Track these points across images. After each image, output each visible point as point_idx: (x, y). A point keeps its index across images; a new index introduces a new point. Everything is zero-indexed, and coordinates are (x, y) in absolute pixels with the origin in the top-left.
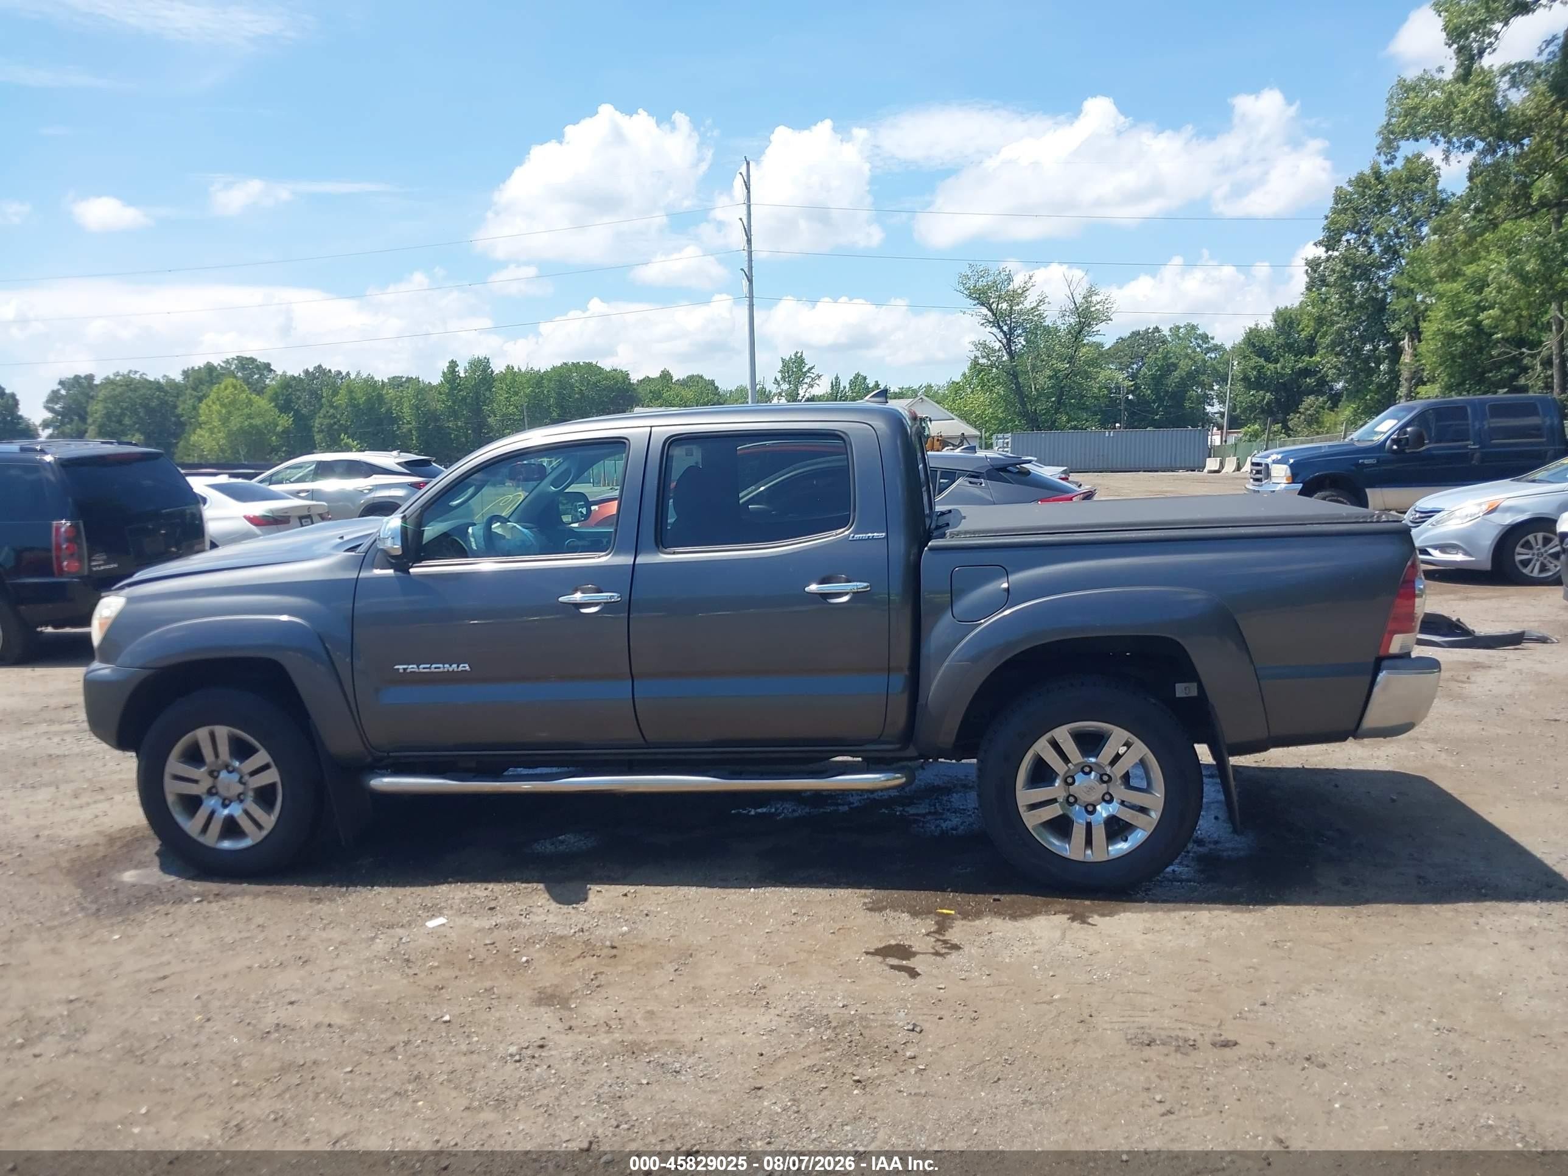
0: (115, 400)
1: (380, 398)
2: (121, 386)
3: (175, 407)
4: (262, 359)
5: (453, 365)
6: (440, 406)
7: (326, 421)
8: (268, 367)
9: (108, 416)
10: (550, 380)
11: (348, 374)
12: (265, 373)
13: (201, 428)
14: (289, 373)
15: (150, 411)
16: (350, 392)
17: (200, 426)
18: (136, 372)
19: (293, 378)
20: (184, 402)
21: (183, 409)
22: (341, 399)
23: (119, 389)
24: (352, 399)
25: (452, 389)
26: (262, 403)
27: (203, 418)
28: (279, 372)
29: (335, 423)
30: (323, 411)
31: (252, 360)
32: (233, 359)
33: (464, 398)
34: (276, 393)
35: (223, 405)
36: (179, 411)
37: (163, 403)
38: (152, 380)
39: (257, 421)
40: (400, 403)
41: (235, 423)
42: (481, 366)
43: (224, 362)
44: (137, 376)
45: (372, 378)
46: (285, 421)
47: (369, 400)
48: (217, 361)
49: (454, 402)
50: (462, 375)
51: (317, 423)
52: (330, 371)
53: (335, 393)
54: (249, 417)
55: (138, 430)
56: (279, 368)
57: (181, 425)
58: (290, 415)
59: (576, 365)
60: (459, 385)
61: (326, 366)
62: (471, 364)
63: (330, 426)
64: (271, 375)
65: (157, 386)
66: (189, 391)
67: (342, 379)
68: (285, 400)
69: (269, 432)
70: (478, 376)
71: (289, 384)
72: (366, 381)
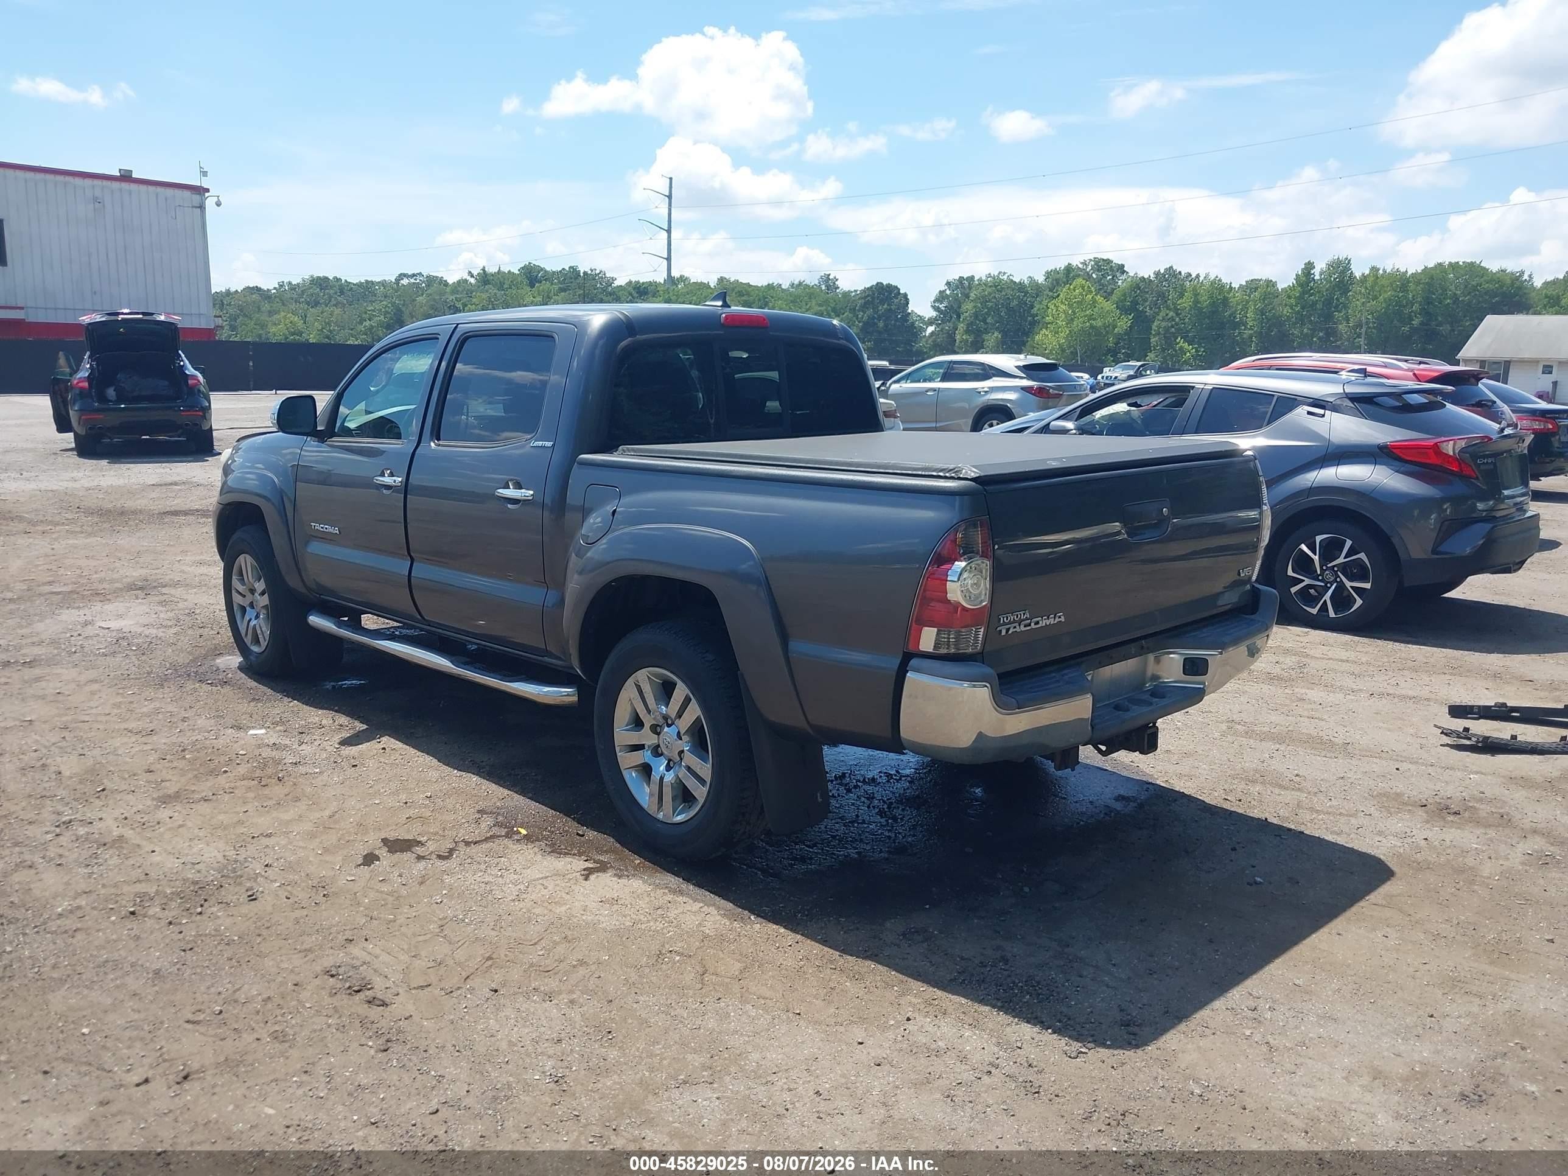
0: (984, 300)
1: (1225, 301)
2: (990, 287)
3: (1032, 307)
4: (1117, 260)
5: (1310, 266)
6: (1286, 311)
7: (1164, 324)
8: (1121, 268)
9: (976, 315)
10: (1418, 283)
11: (1198, 276)
12: (1118, 274)
13: (1047, 328)
14: (1140, 275)
15: (1010, 310)
16: (1196, 295)
17: (1046, 325)
18: (1005, 273)
19: (1143, 279)
20: (1040, 303)
21: (1039, 310)
22: (1186, 302)
23: (990, 290)
24: (1196, 302)
25: (1303, 293)
26: (1108, 306)
27: (1049, 319)
28: (1132, 274)
29: (1172, 326)
30: (1162, 314)
31: (1108, 262)
32: (1091, 260)
33: (1315, 303)
34: (1124, 295)
35: (1070, 306)
36: (1034, 311)
37: (1023, 303)
38: (1017, 281)
39: (1099, 323)
40: (1245, 308)
41: (1077, 324)
42: (1340, 269)
43: (1082, 263)
44: (1005, 277)
45: (1220, 280)
46: (1124, 323)
47: (1213, 304)
48: (1076, 262)
49: (1303, 308)
50: (1317, 277)
51: (1154, 326)
52: (1180, 272)
53: (1181, 296)
54: (1091, 318)
55: (997, 329)
56: (1132, 270)
57: (1034, 323)
58: (1131, 317)
59: (1454, 266)
60: (1312, 288)
61: (1178, 268)
62: (1330, 265)
63: (1167, 329)
64: (1124, 277)
65: (1020, 287)
66: (1047, 292)
67: (1190, 281)
68: (1131, 302)
69: (1107, 332)
70: (1335, 279)
71: (1141, 285)
72: (1213, 283)
